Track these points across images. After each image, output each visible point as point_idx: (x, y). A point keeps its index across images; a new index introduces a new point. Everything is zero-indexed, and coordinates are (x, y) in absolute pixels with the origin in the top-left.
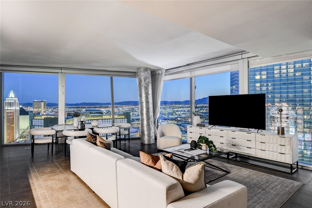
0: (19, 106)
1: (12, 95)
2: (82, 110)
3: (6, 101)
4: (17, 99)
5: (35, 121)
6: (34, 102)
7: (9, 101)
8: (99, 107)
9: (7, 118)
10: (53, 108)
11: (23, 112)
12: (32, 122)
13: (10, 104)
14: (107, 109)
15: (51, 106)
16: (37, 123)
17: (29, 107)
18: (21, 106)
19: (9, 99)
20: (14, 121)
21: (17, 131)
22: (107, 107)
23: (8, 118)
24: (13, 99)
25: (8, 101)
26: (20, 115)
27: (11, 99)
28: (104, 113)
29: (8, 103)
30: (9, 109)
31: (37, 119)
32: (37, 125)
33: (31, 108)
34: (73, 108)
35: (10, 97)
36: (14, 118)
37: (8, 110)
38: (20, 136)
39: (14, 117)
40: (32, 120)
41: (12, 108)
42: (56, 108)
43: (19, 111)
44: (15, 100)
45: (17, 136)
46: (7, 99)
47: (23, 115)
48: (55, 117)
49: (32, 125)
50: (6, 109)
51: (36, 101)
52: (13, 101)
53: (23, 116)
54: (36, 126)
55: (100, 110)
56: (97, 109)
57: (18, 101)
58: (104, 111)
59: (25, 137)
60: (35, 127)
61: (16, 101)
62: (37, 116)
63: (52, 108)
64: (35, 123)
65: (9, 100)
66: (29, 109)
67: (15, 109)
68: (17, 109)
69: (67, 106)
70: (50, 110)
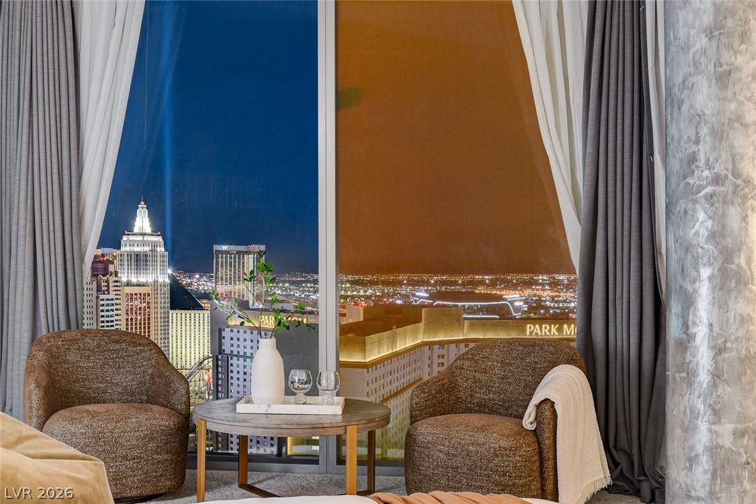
0: (167, 269)
1: (142, 222)
2: (414, 295)
3: (123, 249)
4: (160, 239)
5: (232, 335)
6: (221, 252)
7: (132, 248)
8: (493, 284)
9: (127, 320)
10: (289, 282)
11: (182, 299)
12: (221, 338)
13: (140, 261)
14: (528, 292)
15: (281, 273)
16: (242, 347)
17: (197, 276)
19: (131, 238)
22: (529, 284)
23: (132, 319)
24: (146, 238)
25: (128, 249)
26: (171, 309)
27: (140, 238)
28: (518, 309)
29: (129, 255)
30: (134, 280)
32: (242, 354)
33: (205, 278)
34: (373, 283)
35: (136, 230)
36: (152, 320)
37: (128, 284)
39: (152, 316)
40: (220, 331)
41: (142, 280)
42: (301, 282)
43: (167, 290)
44: (155, 245)
46: (125, 238)
47: (180, 309)
49: (220, 353)
50: (124, 279)
52: (147, 249)
53: (179, 312)
54: (235, 358)
55: (500, 298)
56: (481, 290)
57: (163, 249)
58: (517, 304)
60: (231, 362)
61: (158, 249)
63: (284, 282)
64: (232, 345)
65: (132, 244)
67: (156, 282)
68: (161, 280)
69: (347, 274)
70: (279, 292)
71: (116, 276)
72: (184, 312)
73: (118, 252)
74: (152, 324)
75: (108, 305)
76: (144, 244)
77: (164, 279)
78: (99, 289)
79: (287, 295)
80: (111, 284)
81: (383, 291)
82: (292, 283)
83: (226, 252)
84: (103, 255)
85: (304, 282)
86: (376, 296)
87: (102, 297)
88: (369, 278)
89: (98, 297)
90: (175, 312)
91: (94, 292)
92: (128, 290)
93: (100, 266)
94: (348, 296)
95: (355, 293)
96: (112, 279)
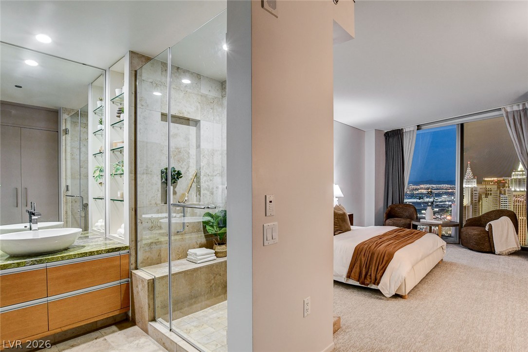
71: (509, 188)
73: (510, 179)
75: (505, 199)
78: (500, 193)
80: (506, 191)
84: (504, 180)
87: (502, 196)
89: (500, 196)
91: (498, 195)
92: (514, 193)
96: (507, 189)
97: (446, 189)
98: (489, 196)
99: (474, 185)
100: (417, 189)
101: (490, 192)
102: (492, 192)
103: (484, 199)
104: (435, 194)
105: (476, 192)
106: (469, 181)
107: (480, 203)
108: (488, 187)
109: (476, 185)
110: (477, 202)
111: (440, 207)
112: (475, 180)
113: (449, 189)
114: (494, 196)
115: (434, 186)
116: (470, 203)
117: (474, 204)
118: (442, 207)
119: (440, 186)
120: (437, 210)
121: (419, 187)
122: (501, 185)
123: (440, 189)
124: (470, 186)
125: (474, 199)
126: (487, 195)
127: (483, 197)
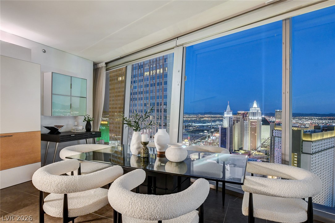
0: (262, 116)
1: (255, 105)
3: (250, 111)
4: (259, 109)
5: (276, 132)
6: (277, 111)
10: (298, 119)
11: (265, 122)
12: (273, 132)
13: (254, 114)
15: (296, 116)
17: (272, 117)
18: (263, 116)
19: (252, 109)
20: (257, 130)
21: (259, 140)
23: (252, 127)
24: (256, 109)
25: (251, 111)
26: (262, 125)
27: (254, 109)
30: (253, 118)
31: (277, 130)
32: (278, 136)
33: (274, 118)
34: (325, 119)
35: (253, 107)
36: (257, 127)
37: (251, 119)
38: (261, 145)
39: (257, 126)
40: (272, 130)
41: (255, 118)
42: (301, 119)
43: (261, 121)
44: (258, 110)
45: (259, 144)
46: (251, 109)
48: (299, 129)
49: (272, 136)
50: (250, 118)
51: (278, 110)
52: (256, 111)
54: (276, 137)
59: (266, 147)
60: (275, 138)
61: (259, 111)
62: (278, 127)
63: (297, 119)
64: (276, 134)
65: (252, 110)
66: (272, 119)
67: (258, 119)
68: (259, 118)
69: (317, 117)
70: (295, 121)
72: (266, 126)
74: (257, 128)
75: (246, 124)
76: (255, 110)
77: (260, 118)
79: (297, 122)
81: (329, 121)
82: (299, 119)
83: (279, 111)
84: (246, 113)
85: (302, 119)
86: (326, 123)
87: (245, 122)
88: (324, 118)
90: (263, 126)
91: (243, 121)
92: (251, 120)
93: (245, 115)
94: (316, 123)
95: (319, 122)
96: (248, 118)
97: (219, 118)
98: (238, 122)
99: (231, 115)
100: (203, 118)
101: (239, 120)
102: (240, 120)
103: (236, 124)
104: (213, 120)
105: (231, 120)
106: (228, 113)
107: (234, 126)
108: (238, 116)
109: (232, 116)
110: (232, 125)
111: (215, 129)
112: (232, 113)
113: (220, 118)
114: (241, 122)
115: (212, 116)
116: (228, 126)
117: (230, 126)
118: (216, 128)
119: (215, 116)
120: (213, 130)
121: (204, 116)
122: (244, 116)
123: (215, 118)
124: (229, 116)
125: (231, 124)
126: (237, 121)
127: (235, 122)
